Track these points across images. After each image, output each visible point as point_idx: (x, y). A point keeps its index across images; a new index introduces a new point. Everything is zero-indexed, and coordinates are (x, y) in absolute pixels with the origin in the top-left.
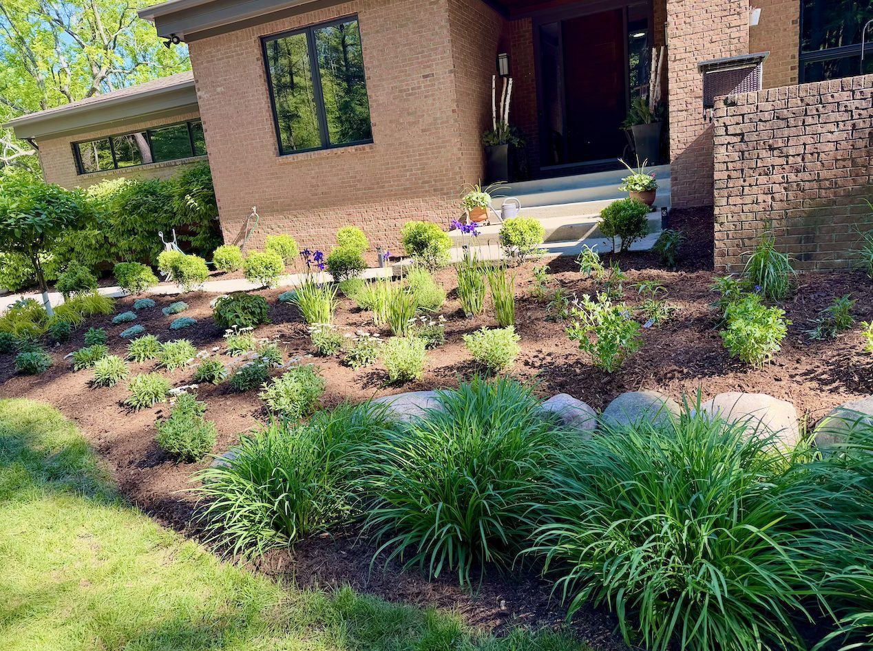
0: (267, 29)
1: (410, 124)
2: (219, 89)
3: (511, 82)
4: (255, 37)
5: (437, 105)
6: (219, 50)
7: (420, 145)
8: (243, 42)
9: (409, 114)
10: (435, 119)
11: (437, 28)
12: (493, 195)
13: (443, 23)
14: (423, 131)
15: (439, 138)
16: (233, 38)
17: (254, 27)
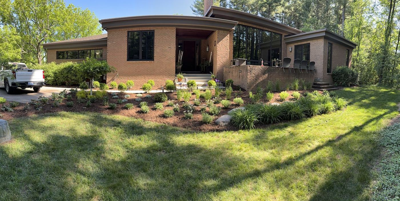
0: (130, 30)
1: (164, 58)
2: (114, 42)
3: (183, 52)
4: (126, 31)
5: (171, 54)
6: (116, 33)
7: (166, 63)
8: (123, 32)
9: (164, 55)
10: (170, 58)
11: (173, 37)
12: (184, 76)
13: (174, 37)
14: (167, 60)
15: (170, 62)
16: (121, 30)
17: (127, 29)
